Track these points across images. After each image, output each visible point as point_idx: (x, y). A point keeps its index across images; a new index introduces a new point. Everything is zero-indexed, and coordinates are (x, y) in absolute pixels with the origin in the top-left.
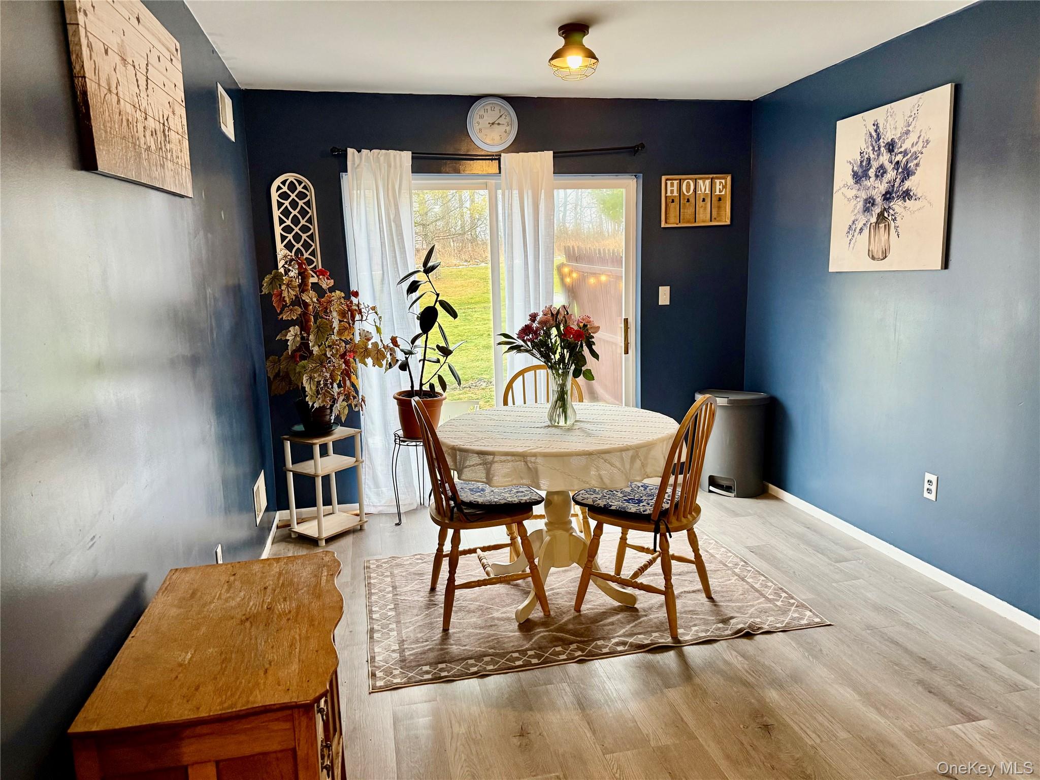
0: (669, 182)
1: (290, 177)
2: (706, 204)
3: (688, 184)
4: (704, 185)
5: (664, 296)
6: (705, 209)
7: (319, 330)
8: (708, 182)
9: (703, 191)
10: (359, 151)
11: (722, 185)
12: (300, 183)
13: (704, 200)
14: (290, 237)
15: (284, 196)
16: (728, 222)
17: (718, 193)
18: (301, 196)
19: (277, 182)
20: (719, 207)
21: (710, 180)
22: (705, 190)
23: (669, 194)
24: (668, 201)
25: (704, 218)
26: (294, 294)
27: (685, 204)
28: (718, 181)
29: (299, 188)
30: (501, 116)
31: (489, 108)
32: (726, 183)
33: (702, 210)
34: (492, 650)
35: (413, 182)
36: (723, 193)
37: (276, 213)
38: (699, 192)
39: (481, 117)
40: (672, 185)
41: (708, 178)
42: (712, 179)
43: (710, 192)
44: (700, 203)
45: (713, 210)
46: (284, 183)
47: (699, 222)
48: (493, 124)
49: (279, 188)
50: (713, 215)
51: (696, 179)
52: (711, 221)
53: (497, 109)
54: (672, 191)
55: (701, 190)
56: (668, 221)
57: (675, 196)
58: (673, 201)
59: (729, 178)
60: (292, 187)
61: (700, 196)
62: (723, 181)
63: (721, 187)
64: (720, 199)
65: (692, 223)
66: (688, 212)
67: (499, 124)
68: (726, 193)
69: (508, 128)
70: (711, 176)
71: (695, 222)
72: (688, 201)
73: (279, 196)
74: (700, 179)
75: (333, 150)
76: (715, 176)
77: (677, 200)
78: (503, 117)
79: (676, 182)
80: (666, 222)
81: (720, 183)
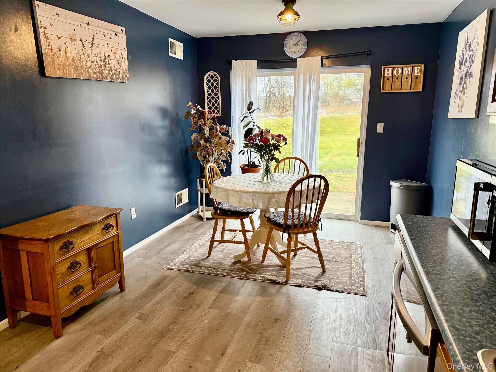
0: (386, 69)
1: (211, 73)
2: (408, 80)
3: (398, 71)
4: (407, 70)
5: (380, 128)
6: (408, 82)
7: (202, 135)
8: (410, 69)
9: (407, 73)
10: (236, 61)
11: (419, 70)
12: (215, 75)
13: (407, 78)
14: (210, 97)
15: (209, 81)
16: (421, 90)
17: (416, 74)
18: (215, 81)
19: (207, 75)
20: (416, 82)
21: (411, 68)
22: (408, 73)
23: (386, 75)
24: (385, 79)
25: (406, 88)
26: (196, 120)
27: (395, 80)
28: (416, 68)
29: (215, 78)
30: (299, 41)
31: (294, 37)
32: (421, 69)
33: (405, 83)
34: (215, 267)
35: (257, 73)
36: (419, 74)
37: (206, 88)
38: (404, 74)
39: (290, 42)
40: (388, 70)
41: (410, 67)
42: (413, 67)
43: (411, 74)
44: (404, 80)
45: (412, 84)
46: (209, 75)
47: (403, 90)
48: (295, 45)
49: (207, 78)
50: (412, 86)
51: (403, 67)
52: (411, 89)
53: (298, 38)
54: (388, 74)
55: (405, 73)
56: (384, 89)
57: (390, 76)
58: (388, 79)
59: (423, 66)
60: (212, 77)
61: (404, 77)
62: (420, 68)
63: (418, 71)
64: (417, 78)
65: (399, 90)
66: (397, 84)
67: (298, 45)
68: (421, 74)
69: (302, 46)
70: (411, 65)
71: (401, 89)
72: (397, 79)
73: (207, 81)
74: (405, 67)
75: (226, 61)
76: (413, 65)
77: (390, 79)
78: (300, 41)
79: (390, 69)
80: (383, 90)
81: (418, 69)
